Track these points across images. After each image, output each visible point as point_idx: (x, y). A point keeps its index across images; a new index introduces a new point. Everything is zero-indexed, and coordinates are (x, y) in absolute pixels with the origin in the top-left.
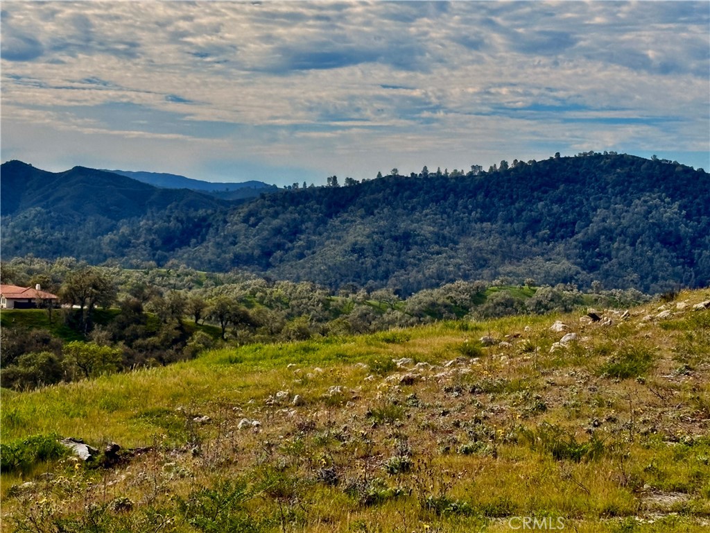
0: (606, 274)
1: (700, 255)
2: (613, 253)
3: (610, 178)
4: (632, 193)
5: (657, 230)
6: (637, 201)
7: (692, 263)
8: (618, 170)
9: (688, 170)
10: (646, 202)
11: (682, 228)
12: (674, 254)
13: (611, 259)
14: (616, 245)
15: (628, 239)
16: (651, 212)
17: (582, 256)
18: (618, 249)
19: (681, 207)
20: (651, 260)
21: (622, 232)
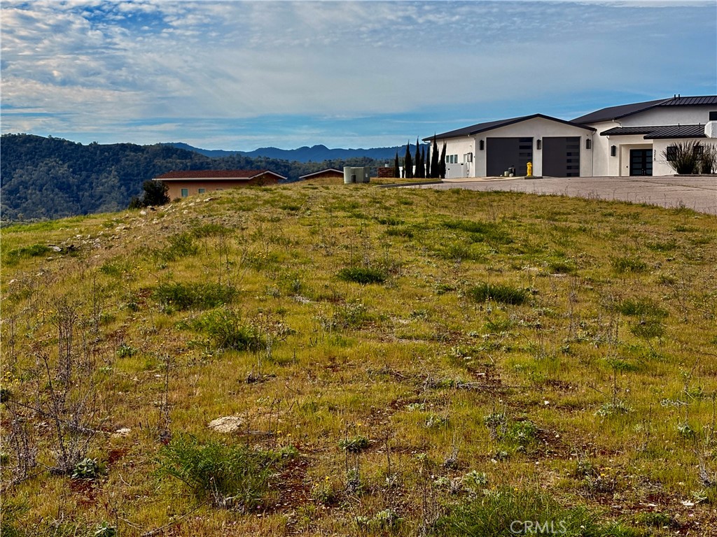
0: (25, 210)
1: (83, 196)
2: (29, 196)
3: (23, 150)
4: (37, 159)
5: (55, 181)
6: (41, 164)
7: (78, 201)
8: (28, 145)
9: (72, 144)
10: (47, 164)
11: (71, 179)
12: (67, 195)
13: (27, 200)
14: (30, 191)
15: (37, 188)
16: (50, 170)
17: (9, 199)
18: (31, 194)
19: (69, 167)
20: (53, 200)
21: (33, 183)
